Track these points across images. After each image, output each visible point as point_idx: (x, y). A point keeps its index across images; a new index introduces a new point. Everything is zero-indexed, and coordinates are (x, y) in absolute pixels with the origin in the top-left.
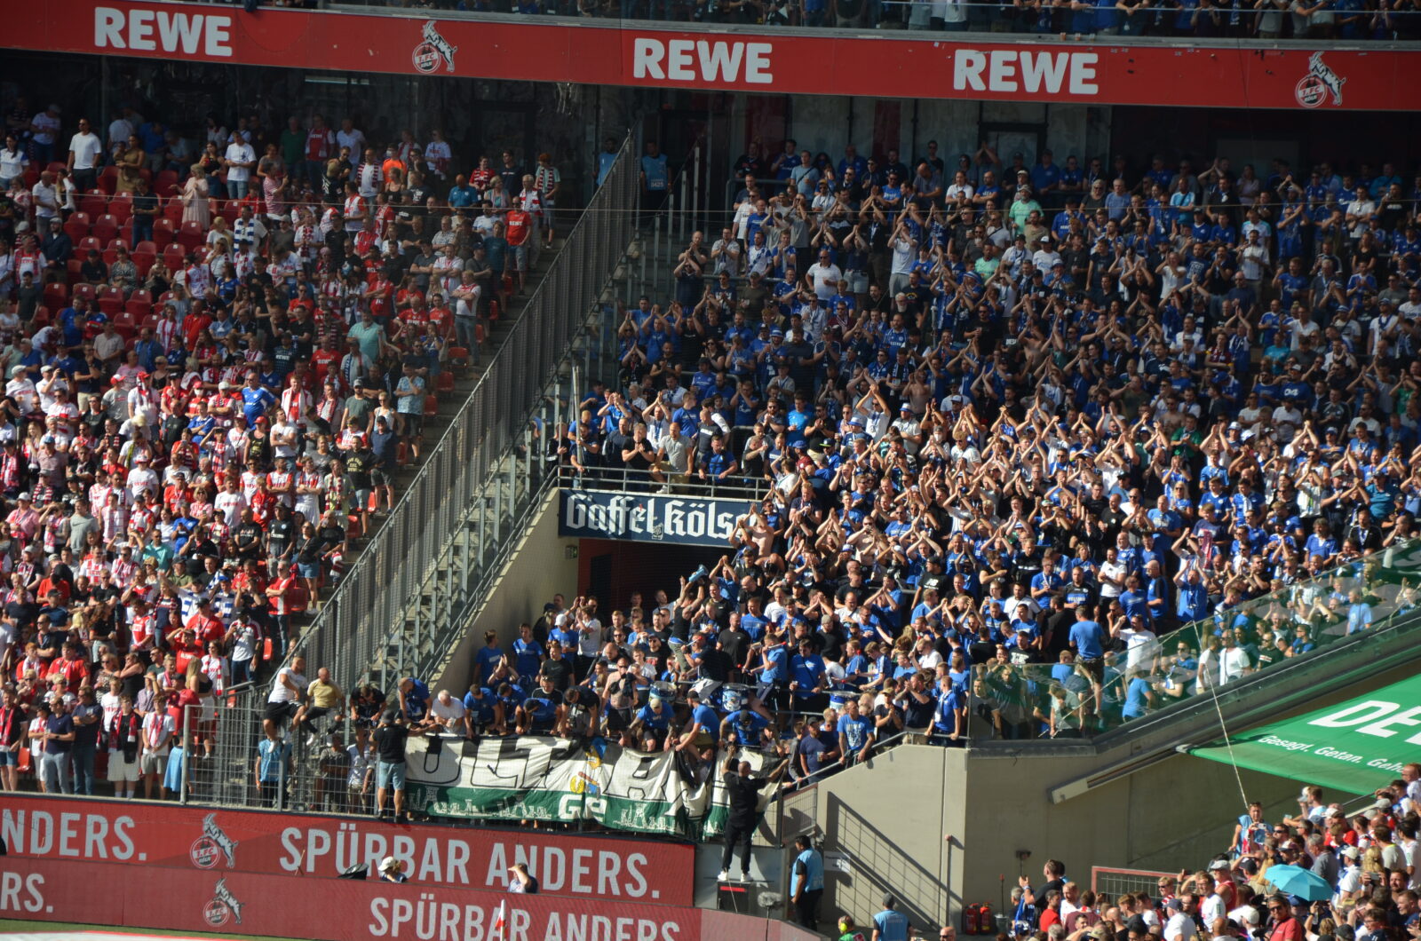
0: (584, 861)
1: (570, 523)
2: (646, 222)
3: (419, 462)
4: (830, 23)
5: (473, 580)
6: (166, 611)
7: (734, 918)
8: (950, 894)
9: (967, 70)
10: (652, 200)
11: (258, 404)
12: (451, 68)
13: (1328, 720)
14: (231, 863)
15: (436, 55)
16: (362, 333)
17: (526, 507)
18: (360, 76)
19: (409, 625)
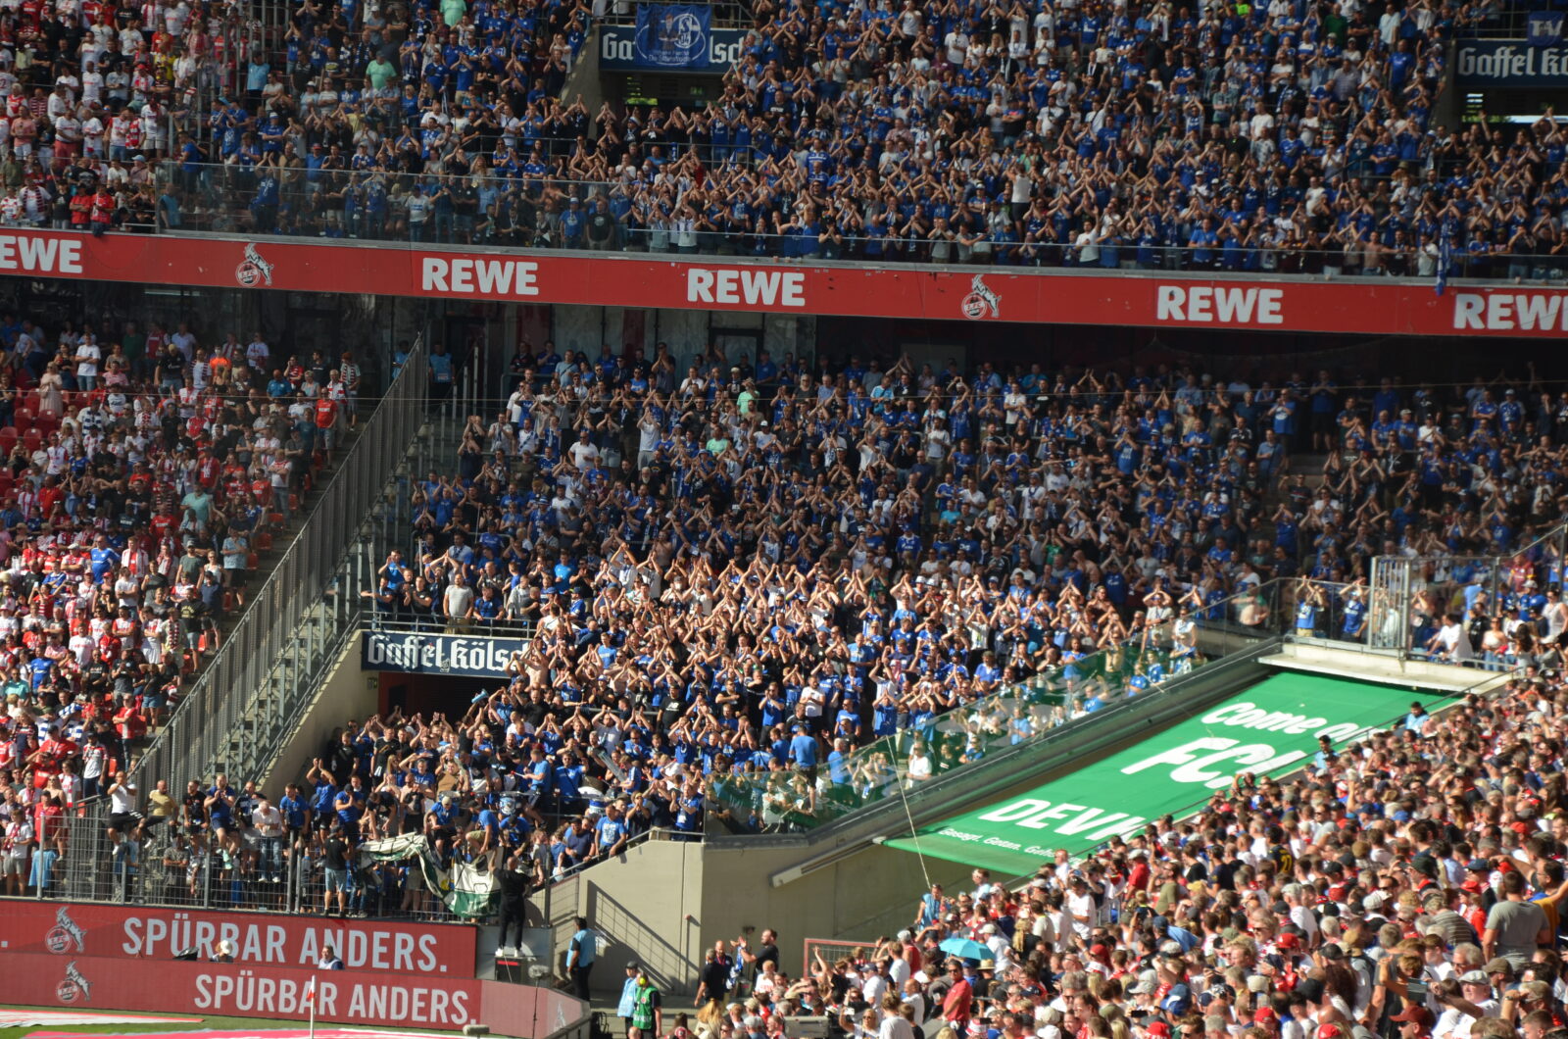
0: (383, 942)
1: (371, 659)
2: (434, 409)
3: (243, 610)
4: (585, 246)
5: (289, 707)
6: (25, 737)
7: (509, 987)
8: (689, 963)
9: (699, 285)
10: (439, 391)
11: (106, 562)
12: (268, 282)
13: (994, 815)
14: (80, 948)
15: (256, 272)
16: (194, 501)
17: (333, 646)
18: (189, 288)
19: (234, 746)
